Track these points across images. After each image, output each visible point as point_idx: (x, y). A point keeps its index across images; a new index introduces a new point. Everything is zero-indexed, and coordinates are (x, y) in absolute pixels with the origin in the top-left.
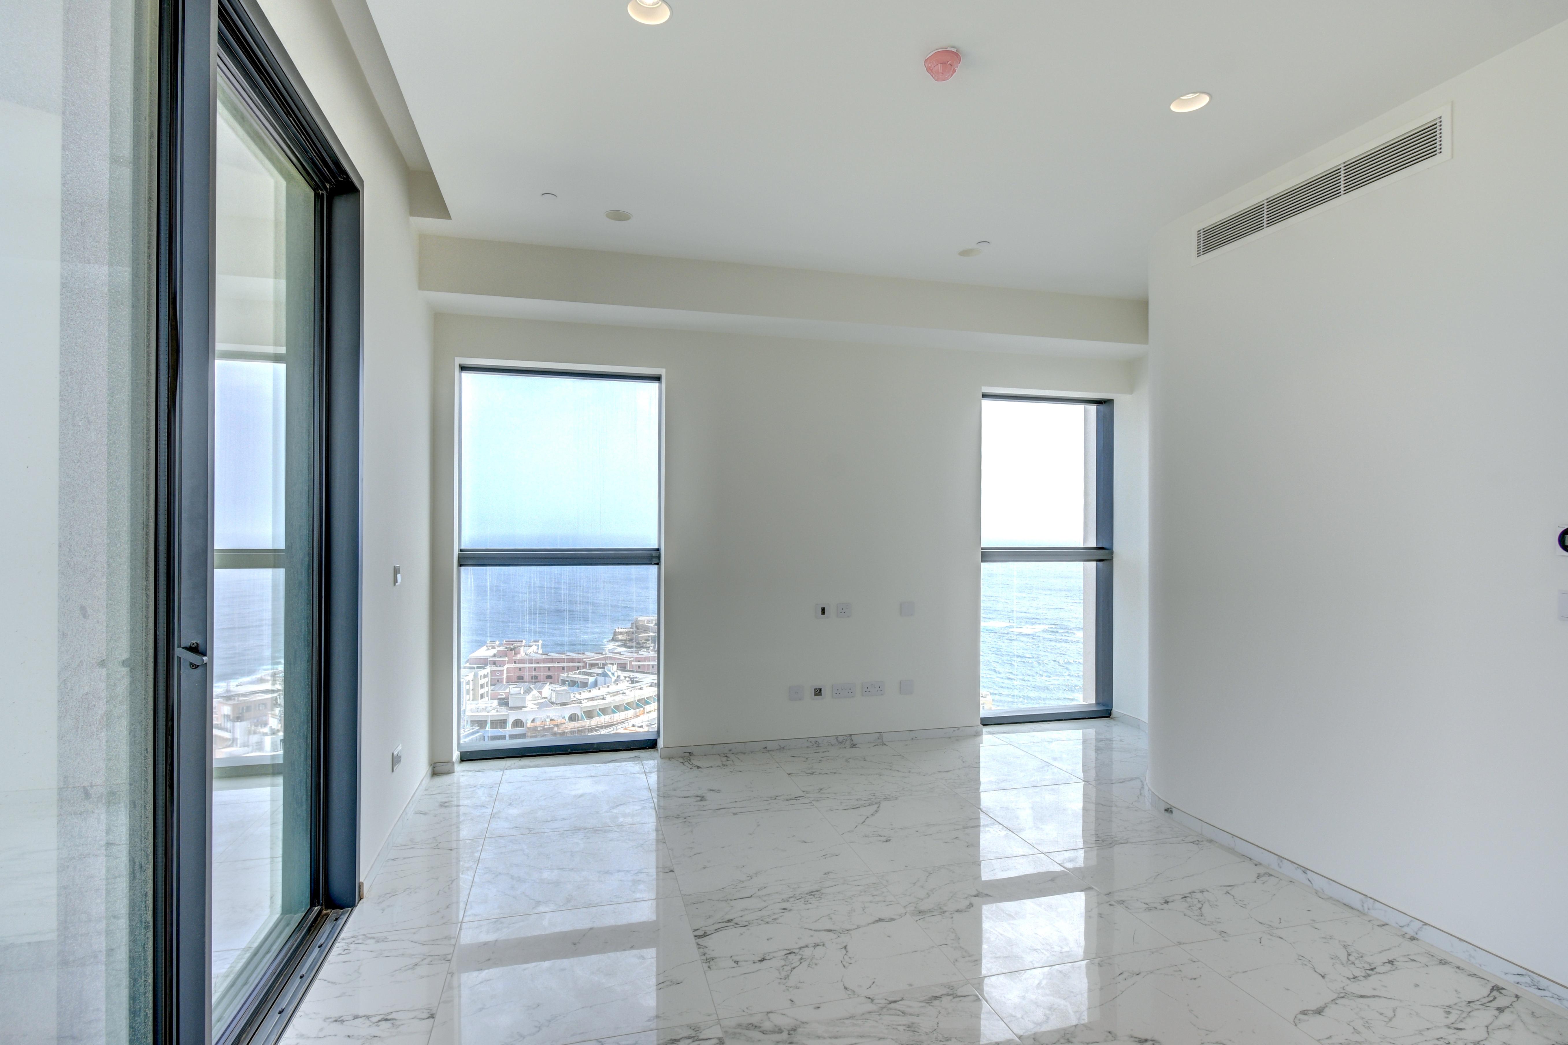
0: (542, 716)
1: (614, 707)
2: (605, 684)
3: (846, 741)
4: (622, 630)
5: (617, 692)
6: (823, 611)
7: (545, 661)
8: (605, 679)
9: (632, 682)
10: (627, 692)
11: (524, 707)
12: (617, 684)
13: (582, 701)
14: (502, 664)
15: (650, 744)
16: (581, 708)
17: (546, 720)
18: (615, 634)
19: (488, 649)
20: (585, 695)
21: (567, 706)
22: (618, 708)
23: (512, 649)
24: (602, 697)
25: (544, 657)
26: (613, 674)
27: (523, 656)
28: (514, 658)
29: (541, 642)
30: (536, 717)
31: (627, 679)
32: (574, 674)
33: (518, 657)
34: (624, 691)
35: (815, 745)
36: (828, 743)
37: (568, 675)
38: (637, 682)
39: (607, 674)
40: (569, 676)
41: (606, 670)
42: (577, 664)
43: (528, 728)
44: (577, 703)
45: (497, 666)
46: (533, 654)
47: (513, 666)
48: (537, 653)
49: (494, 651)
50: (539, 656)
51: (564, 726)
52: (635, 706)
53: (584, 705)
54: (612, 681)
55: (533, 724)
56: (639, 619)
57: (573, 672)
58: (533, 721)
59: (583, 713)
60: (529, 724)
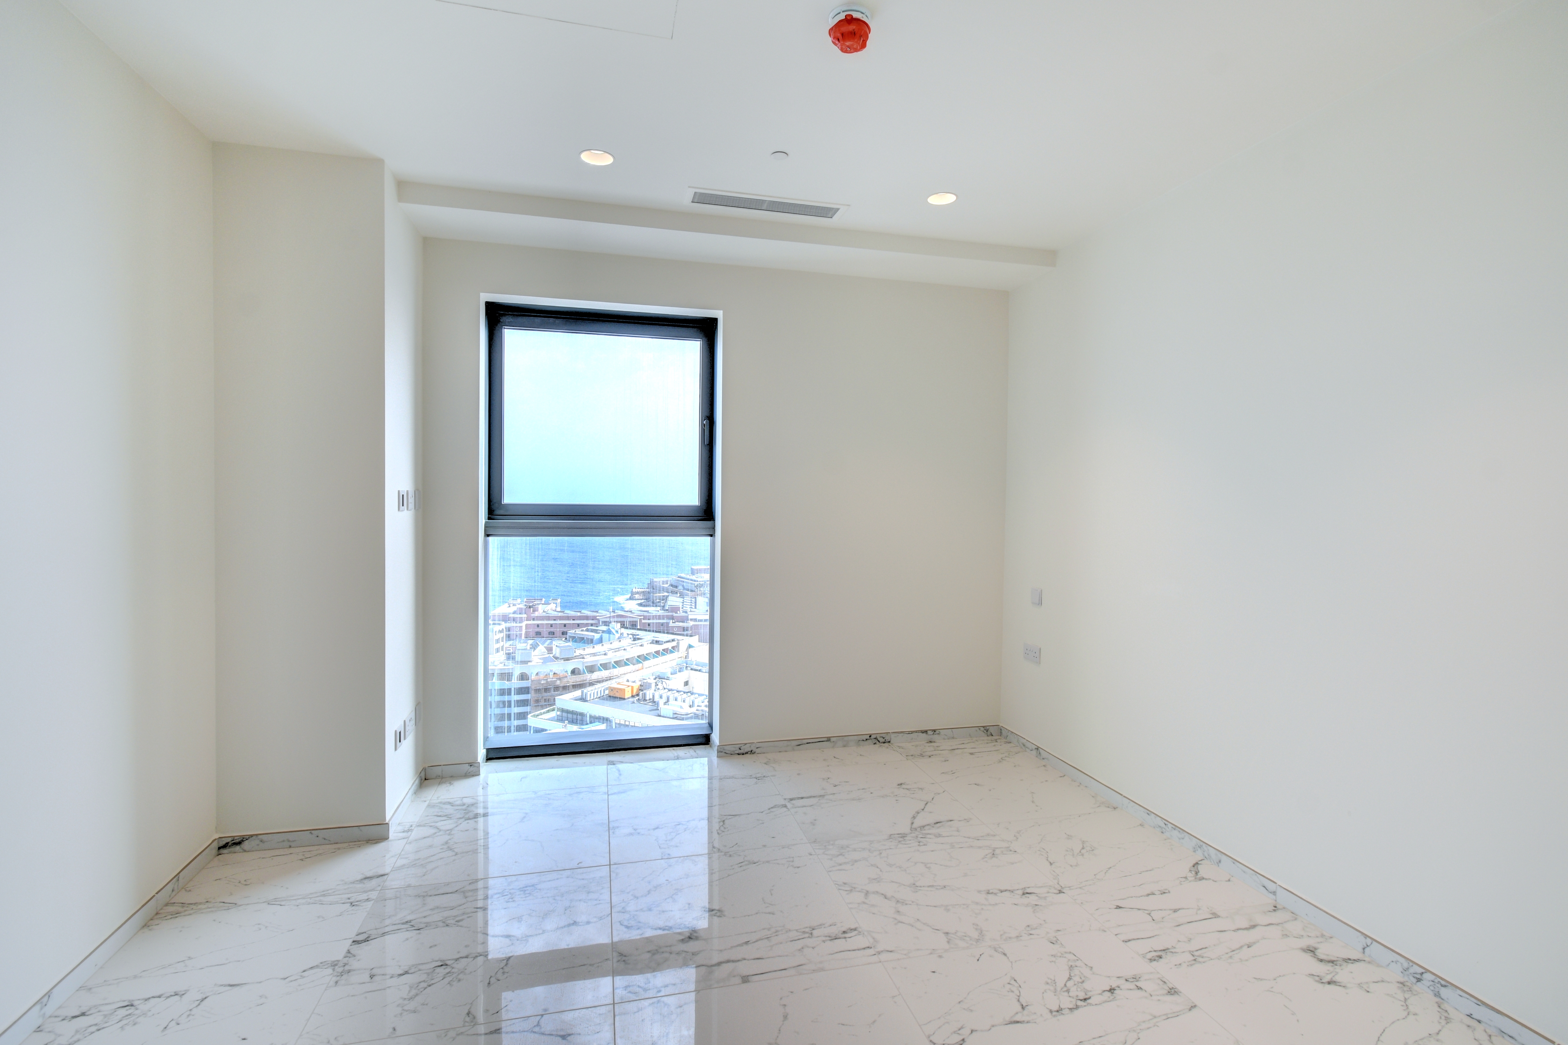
0: (545, 670)
1: (615, 662)
2: (609, 641)
4: (639, 590)
5: (618, 648)
7: (561, 618)
8: (609, 637)
9: (635, 640)
10: (628, 648)
11: (530, 661)
12: (620, 641)
13: (585, 656)
14: (521, 621)
16: (583, 663)
17: (549, 674)
18: (632, 593)
19: (510, 606)
20: (589, 650)
21: (570, 661)
22: (618, 664)
23: (531, 608)
24: (604, 653)
25: (560, 614)
26: (617, 632)
27: (541, 613)
28: (532, 615)
29: (559, 600)
30: (540, 670)
31: (631, 636)
32: (582, 631)
33: (536, 614)
34: (625, 648)
37: (575, 631)
38: (639, 639)
39: (611, 631)
40: (577, 632)
41: (610, 628)
42: (590, 622)
43: (532, 681)
44: (580, 658)
45: (516, 623)
46: (550, 612)
47: (532, 622)
48: (555, 611)
49: (514, 609)
50: (556, 613)
51: (566, 680)
52: (635, 661)
53: (585, 660)
54: (616, 638)
55: (537, 677)
56: (655, 580)
57: (581, 629)
58: (537, 674)
59: (584, 668)
60: (533, 677)
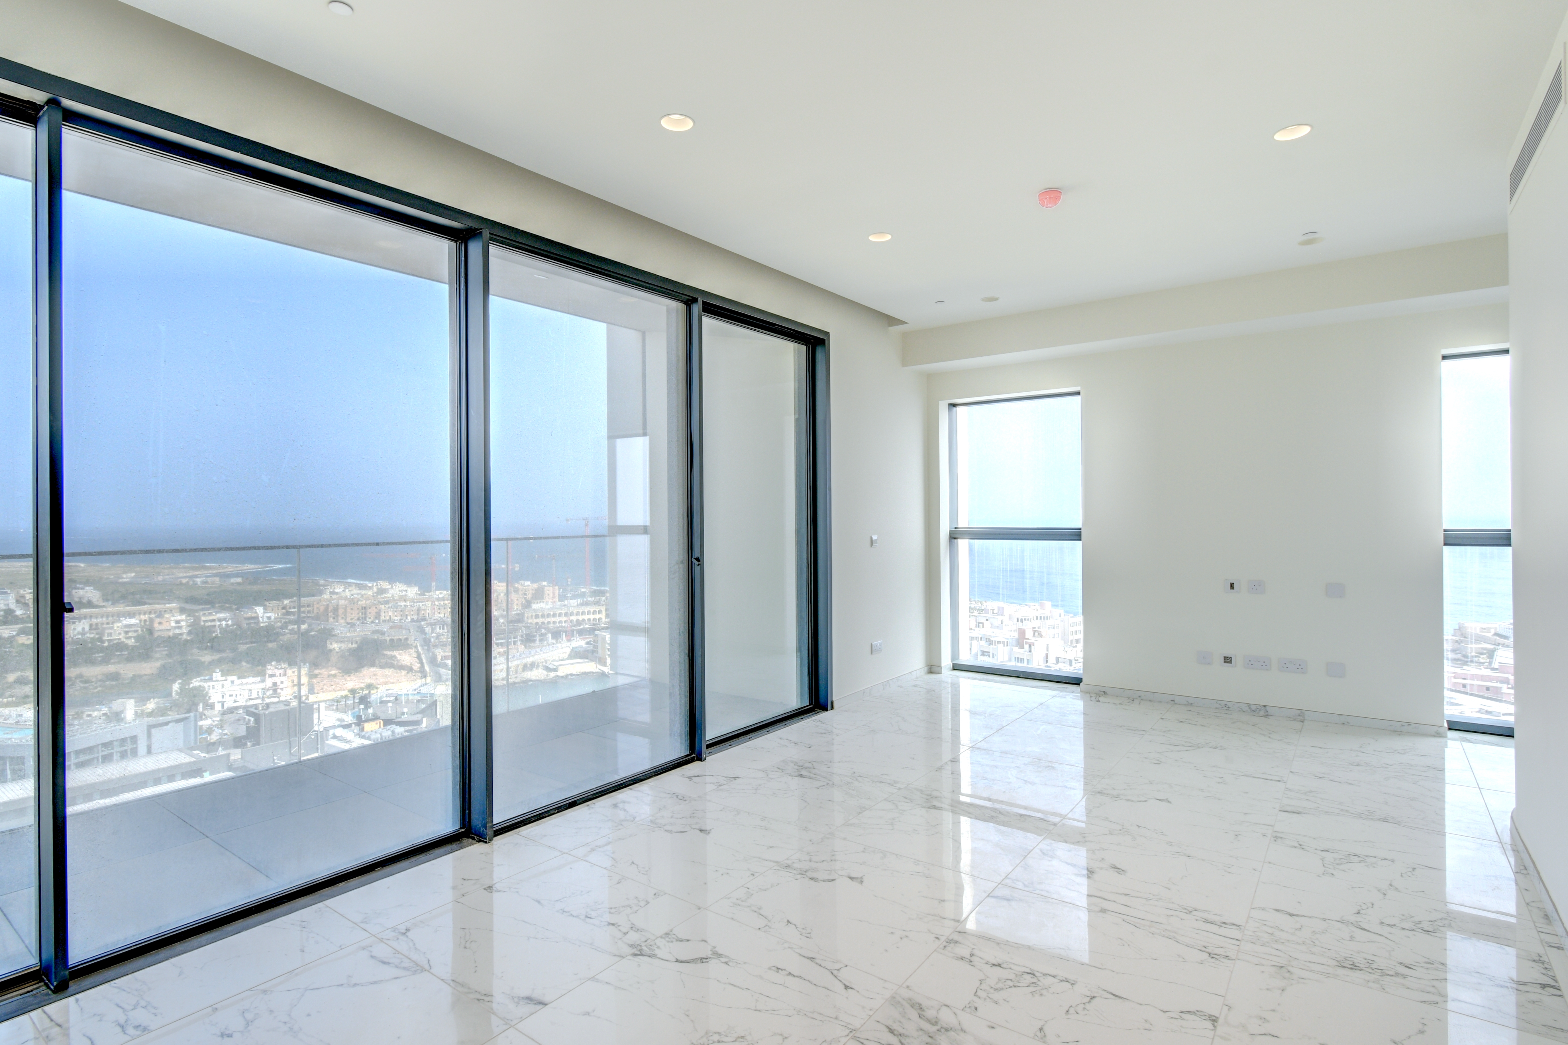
3: (1260, 710)
6: (1232, 586)
15: (1076, 681)
35: (1225, 708)
36: (1239, 709)
